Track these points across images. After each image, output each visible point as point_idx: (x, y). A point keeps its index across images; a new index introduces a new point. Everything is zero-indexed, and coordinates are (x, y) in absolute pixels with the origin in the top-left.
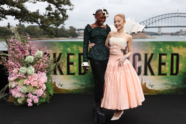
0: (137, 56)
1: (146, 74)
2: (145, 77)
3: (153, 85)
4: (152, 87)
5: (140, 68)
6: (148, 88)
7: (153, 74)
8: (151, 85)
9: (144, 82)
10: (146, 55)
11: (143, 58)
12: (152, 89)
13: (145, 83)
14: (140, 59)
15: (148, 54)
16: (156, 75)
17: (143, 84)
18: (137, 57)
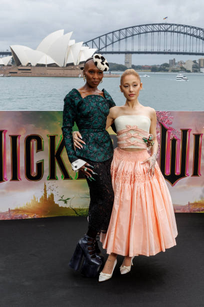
0: (33, 140)
1: (53, 176)
2: (52, 182)
3: (68, 199)
4: (66, 202)
5: (40, 166)
6: (57, 205)
7: (66, 176)
8: (64, 198)
9: (49, 193)
10: (52, 139)
11: (46, 144)
12: (66, 207)
13: (52, 195)
14: (40, 147)
15: (56, 137)
16: (73, 178)
17: (48, 197)
18: (34, 143)
